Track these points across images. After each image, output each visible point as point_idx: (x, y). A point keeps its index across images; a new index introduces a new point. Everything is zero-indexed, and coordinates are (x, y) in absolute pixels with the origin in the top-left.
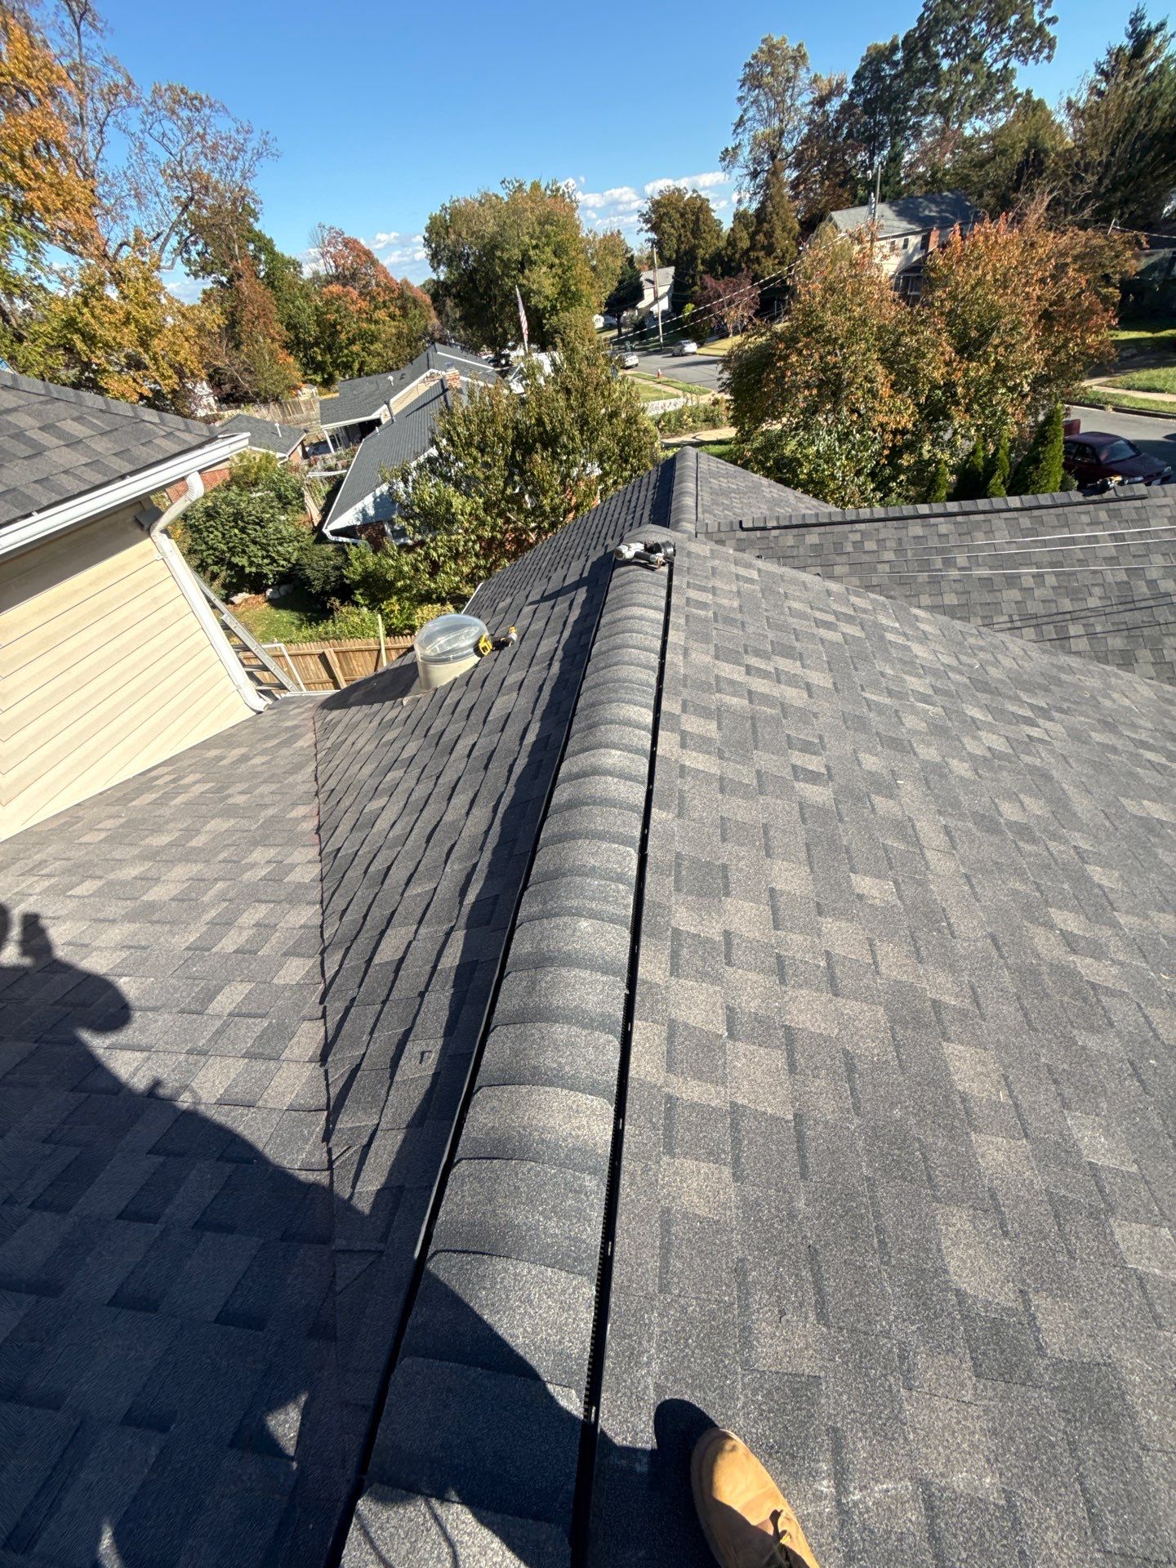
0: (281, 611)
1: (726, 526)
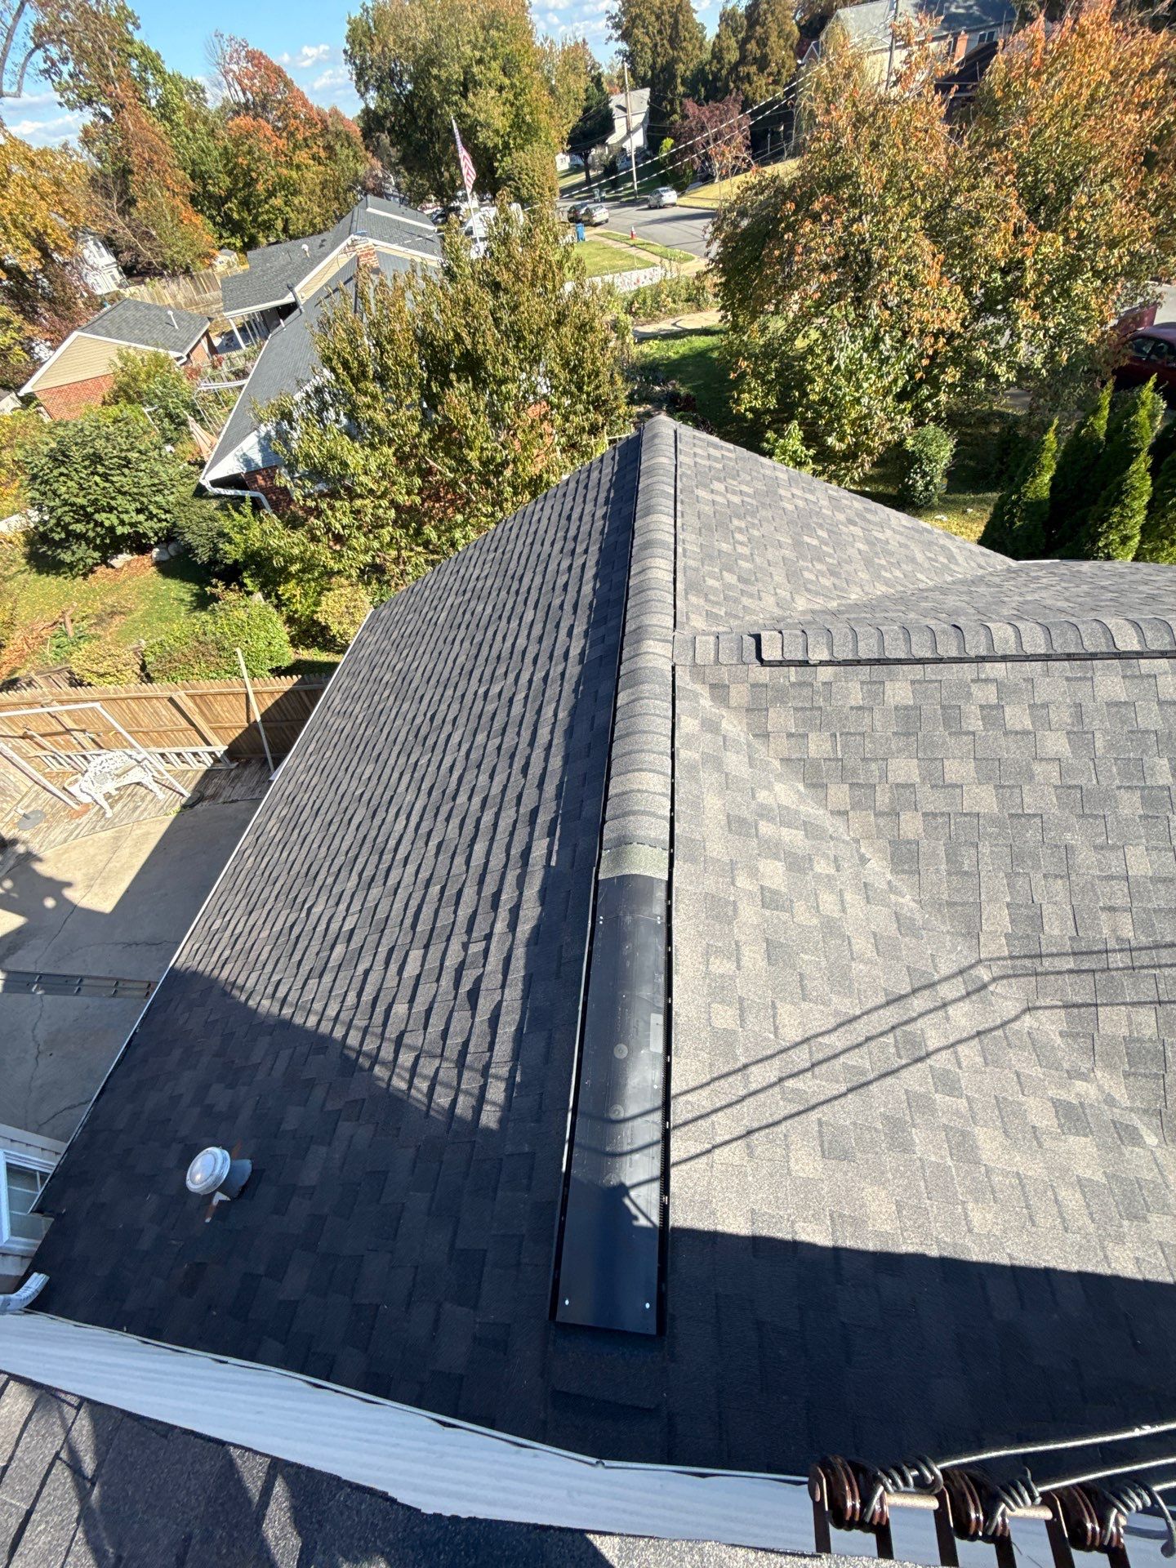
1: (731, 650)
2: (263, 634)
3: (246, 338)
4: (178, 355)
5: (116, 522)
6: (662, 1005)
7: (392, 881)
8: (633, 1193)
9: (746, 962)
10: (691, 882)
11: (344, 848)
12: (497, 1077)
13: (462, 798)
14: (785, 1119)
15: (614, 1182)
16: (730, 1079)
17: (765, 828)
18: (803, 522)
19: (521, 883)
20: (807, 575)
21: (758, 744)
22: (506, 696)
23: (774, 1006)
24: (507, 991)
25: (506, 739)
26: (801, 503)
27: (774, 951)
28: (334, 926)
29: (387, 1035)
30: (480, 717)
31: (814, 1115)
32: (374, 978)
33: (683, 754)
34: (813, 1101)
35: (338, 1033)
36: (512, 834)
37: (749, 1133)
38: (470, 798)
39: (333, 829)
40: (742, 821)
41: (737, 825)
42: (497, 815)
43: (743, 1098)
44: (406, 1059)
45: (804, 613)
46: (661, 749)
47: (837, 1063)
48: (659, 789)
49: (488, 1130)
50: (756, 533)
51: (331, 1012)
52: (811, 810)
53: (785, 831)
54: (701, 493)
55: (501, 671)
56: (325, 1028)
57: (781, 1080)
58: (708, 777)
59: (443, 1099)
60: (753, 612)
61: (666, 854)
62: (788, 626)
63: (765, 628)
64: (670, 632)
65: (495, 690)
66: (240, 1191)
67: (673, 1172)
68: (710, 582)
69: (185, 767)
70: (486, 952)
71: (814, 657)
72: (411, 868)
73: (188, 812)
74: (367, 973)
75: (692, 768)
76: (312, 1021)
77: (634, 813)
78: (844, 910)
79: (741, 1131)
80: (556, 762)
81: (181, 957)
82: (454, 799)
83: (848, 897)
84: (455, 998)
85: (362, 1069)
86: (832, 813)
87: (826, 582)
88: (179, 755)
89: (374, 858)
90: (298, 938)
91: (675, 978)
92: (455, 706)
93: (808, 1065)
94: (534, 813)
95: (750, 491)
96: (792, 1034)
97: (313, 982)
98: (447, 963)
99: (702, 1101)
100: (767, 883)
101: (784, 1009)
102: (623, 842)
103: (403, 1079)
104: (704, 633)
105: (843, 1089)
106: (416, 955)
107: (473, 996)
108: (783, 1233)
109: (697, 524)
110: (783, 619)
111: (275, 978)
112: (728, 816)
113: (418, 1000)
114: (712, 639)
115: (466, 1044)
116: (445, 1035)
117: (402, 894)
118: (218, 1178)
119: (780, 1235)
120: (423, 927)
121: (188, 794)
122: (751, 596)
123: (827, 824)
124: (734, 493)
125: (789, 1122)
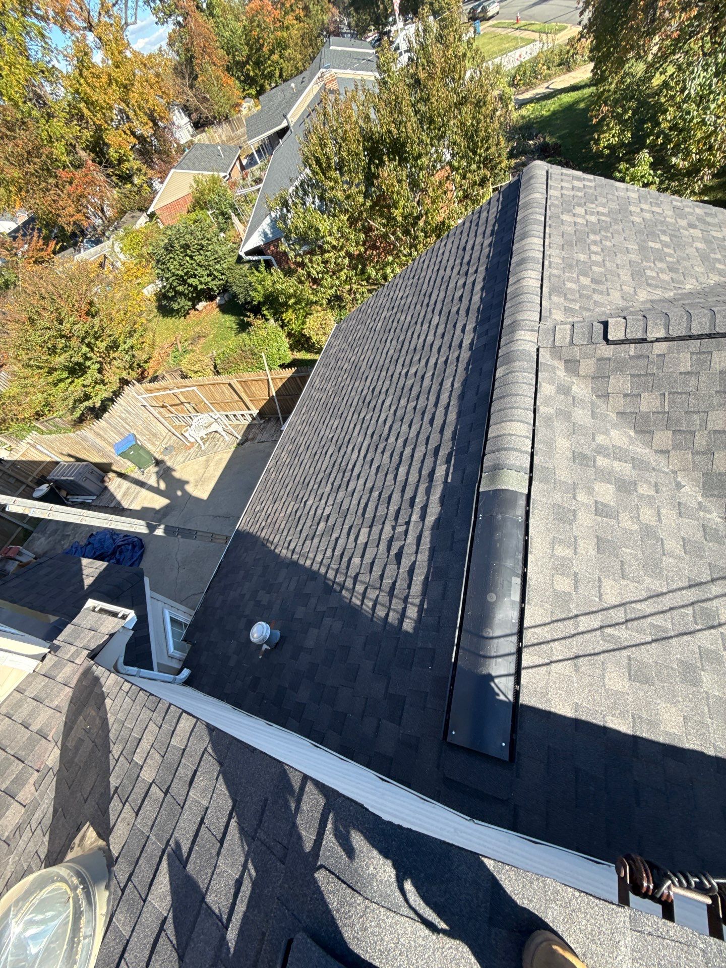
0: (225, 316)
1: (583, 334)
2: (275, 344)
3: (260, 156)
4: (224, 174)
5: (198, 283)
6: (520, 572)
7: (350, 488)
8: (496, 681)
9: (581, 550)
10: (544, 496)
11: (323, 468)
12: (412, 604)
13: (392, 440)
14: (603, 652)
15: (484, 672)
16: (565, 623)
17: (601, 461)
18: (649, 230)
19: (428, 492)
20: (649, 273)
21: (599, 402)
22: (419, 374)
23: (600, 580)
24: (419, 555)
25: (419, 402)
26: (648, 216)
27: (602, 544)
28: (319, 512)
29: (349, 574)
30: (403, 388)
31: (625, 653)
32: (341, 542)
33: (542, 410)
34: (626, 644)
35: (323, 570)
36: (423, 462)
37: (577, 657)
38: (396, 440)
39: (317, 457)
40: (584, 456)
41: (579, 458)
42: (414, 450)
43: (574, 636)
44: (360, 588)
45: (643, 303)
46: (527, 406)
47: (645, 623)
48: (525, 433)
49: (407, 632)
50: (608, 244)
51: (319, 558)
52: (640, 450)
53: (616, 464)
54: (565, 217)
55: (416, 358)
56: (315, 567)
57: (602, 627)
58: (560, 426)
59: (381, 612)
60: (602, 305)
61: (527, 477)
62: (631, 313)
63: (611, 316)
64: (537, 324)
65: (413, 371)
66: (276, 645)
67: (523, 672)
68: (569, 285)
69: (238, 422)
70: (406, 531)
71: (651, 336)
72: (361, 481)
73: (241, 447)
74: (337, 539)
75: (548, 419)
76: (308, 563)
77: (505, 449)
78: (660, 520)
79: (571, 655)
80: (452, 416)
81: (241, 524)
82: (387, 440)
83: (664, 511)
84: (388, 557)
85: (335, 591)
86: (656, 452)
87: (665, 277)
88: (235, 416)
89: (340, 475)
90: (300, 518)
91: (530, 556)
92: (387, 383)
93: (623, 620)
94: (437, 450)
95: (605, 211)
96: (611, 599)
97: (308, 542)
98: (383, 537)
99: (545, 633)
100: (598, 499)
101: (607, 584)
102: (497, 468)
103: (358, 599)
104: (562, 323)
105: (649, 639)
106: (365, 531)
107: (399, 556)
108: (597, 720)
109: (560, 241)
110: (627, 308)
111: (289, 538)
112: (574, 452)
113: (366, 556)
114: (569, 327)
115: (394, 584)
116: (382, 577)
117: (356, 496)
118: (265, 637)
119: (595, 721)
120: (369, 515)
121: (240, 438)
122: (601, 293)
123: (651, 460)
124: (592, 214)
125: (606, 655)
